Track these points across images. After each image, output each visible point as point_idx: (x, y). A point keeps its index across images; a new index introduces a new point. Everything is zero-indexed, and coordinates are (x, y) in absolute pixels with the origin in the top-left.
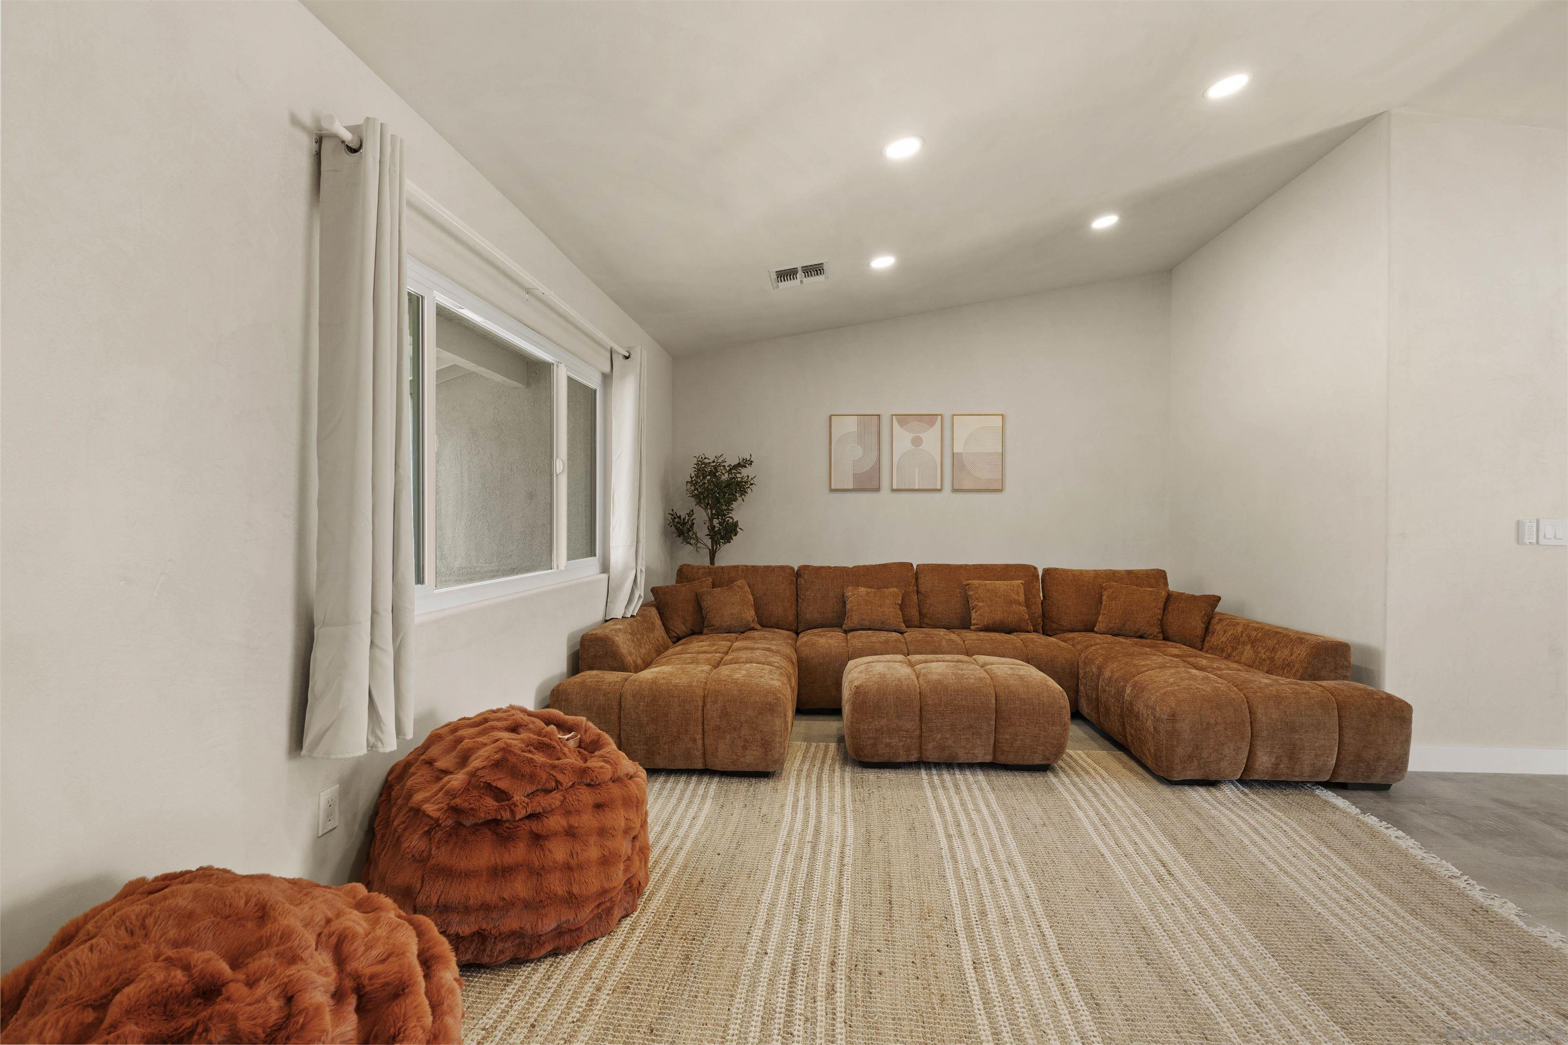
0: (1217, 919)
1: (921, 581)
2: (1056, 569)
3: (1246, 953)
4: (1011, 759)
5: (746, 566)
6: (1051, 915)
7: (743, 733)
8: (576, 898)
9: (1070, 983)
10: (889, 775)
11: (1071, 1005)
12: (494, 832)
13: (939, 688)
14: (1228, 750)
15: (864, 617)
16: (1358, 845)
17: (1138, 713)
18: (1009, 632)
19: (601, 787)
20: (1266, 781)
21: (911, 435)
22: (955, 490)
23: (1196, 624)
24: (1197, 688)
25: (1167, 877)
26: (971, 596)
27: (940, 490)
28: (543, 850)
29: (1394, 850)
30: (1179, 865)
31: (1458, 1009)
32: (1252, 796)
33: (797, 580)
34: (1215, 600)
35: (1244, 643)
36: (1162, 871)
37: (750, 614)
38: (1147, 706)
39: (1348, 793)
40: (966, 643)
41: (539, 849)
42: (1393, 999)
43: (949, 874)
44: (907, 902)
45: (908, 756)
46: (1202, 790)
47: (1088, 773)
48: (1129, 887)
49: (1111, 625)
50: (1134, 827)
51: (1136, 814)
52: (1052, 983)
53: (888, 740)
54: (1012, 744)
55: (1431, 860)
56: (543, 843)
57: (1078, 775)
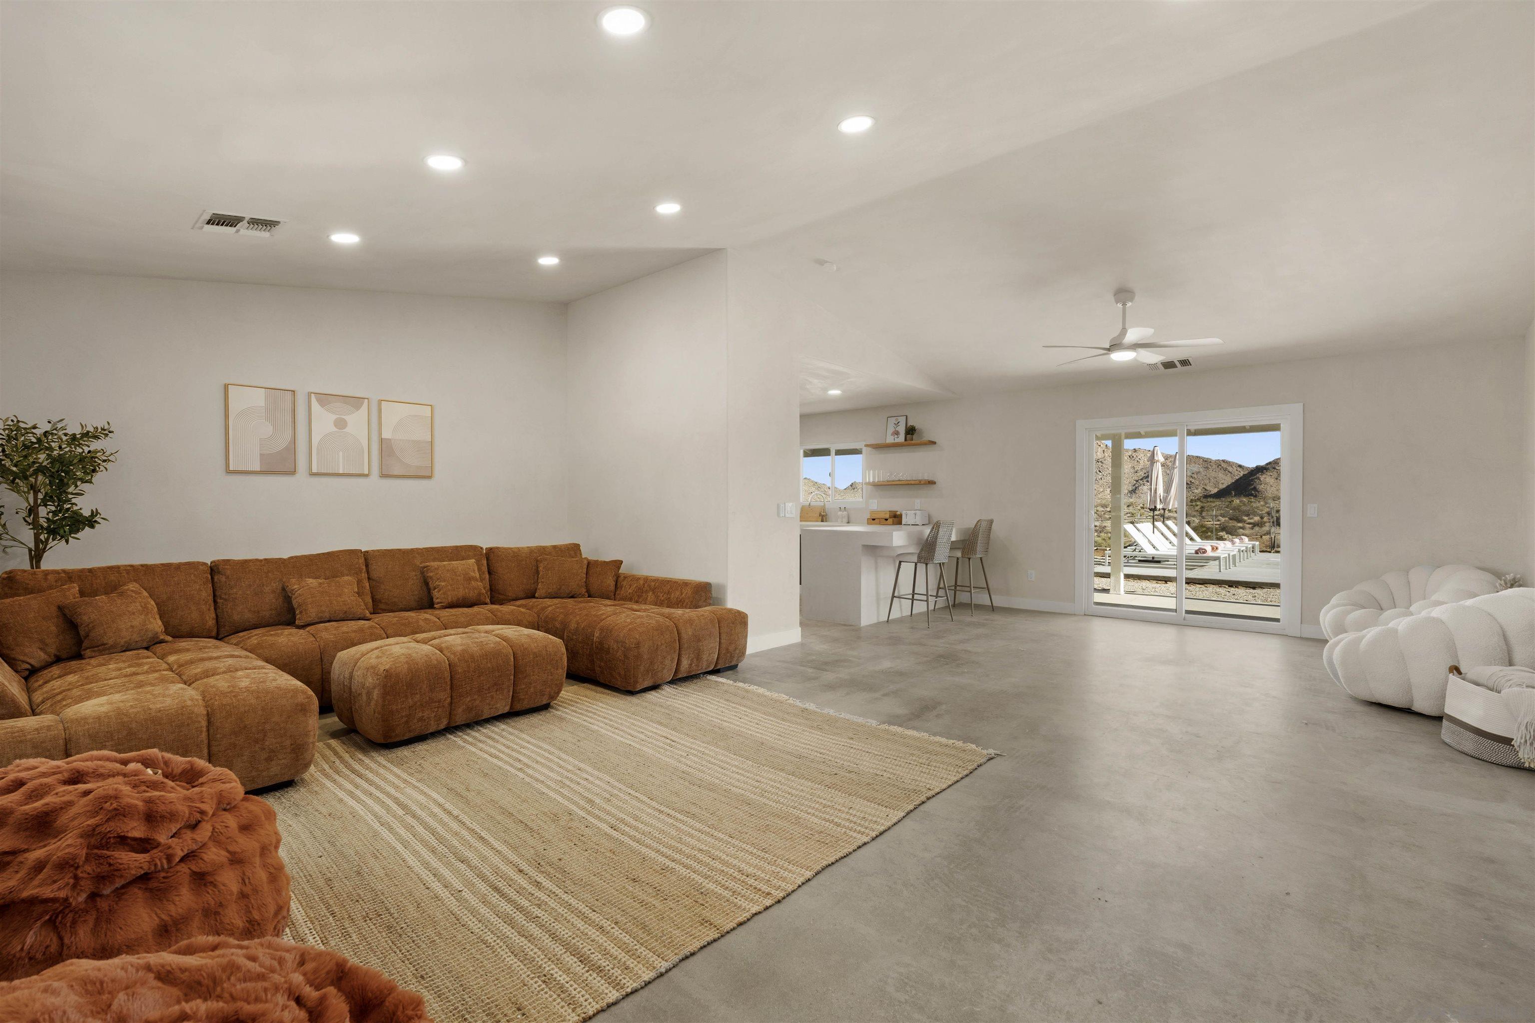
0: (711, 753)
1: (373, 567)
2: (498, 548)
3: (736, 763)
4: (526, 705)
5: (132, 566)
6: (631, 786)
7: (267, 743)
8: (259, 924)
9: (672, 813)
10: (421, 748)
11: (681, 821)
12: (146, 889)
13: (467, 657)
14: (667, 662)
15: (323, 609)
16: (744, 698)
17: (609, 649)
18: (471, 605)
19: (239, 808)
20: (685, 677)
21: (334, 417)
22: (384, 476)
23: (610, 582)
24: (648, 623)
25: (673, 743)
26: (431, 577)
27: (367, 476)
28: (215, 886)
29: (759, 695)
30: (674, 735)
31: (822, 751)
32: (680, 689)
33: (212, 578)
34: (618, 564)
35: (647, 592)
36: (669, 741)
37: (156, 625)
38: (617, 642)
39: (721, 674)
40: (442, 619)
41: (211, 888)
42: (800, 757)
43: (545, 790)
44: (533, 817)
45: (438, 725)
46: (653, 693)
47: (577, 702)
48: (657, 755)
49: (550, 591)
50: (633, 724)
51: (628, 717)
52: (662, 817)
53: (420, 714)
54: (527, 692)
55: (775, 695)
56: (212, 880)
57: (573, 706)
